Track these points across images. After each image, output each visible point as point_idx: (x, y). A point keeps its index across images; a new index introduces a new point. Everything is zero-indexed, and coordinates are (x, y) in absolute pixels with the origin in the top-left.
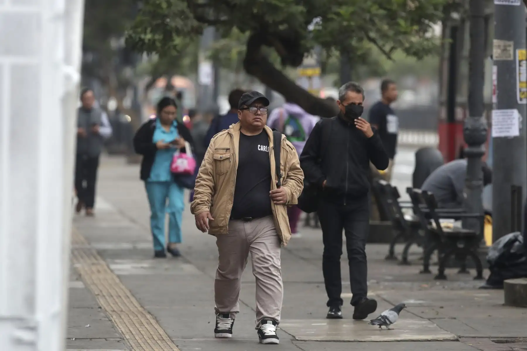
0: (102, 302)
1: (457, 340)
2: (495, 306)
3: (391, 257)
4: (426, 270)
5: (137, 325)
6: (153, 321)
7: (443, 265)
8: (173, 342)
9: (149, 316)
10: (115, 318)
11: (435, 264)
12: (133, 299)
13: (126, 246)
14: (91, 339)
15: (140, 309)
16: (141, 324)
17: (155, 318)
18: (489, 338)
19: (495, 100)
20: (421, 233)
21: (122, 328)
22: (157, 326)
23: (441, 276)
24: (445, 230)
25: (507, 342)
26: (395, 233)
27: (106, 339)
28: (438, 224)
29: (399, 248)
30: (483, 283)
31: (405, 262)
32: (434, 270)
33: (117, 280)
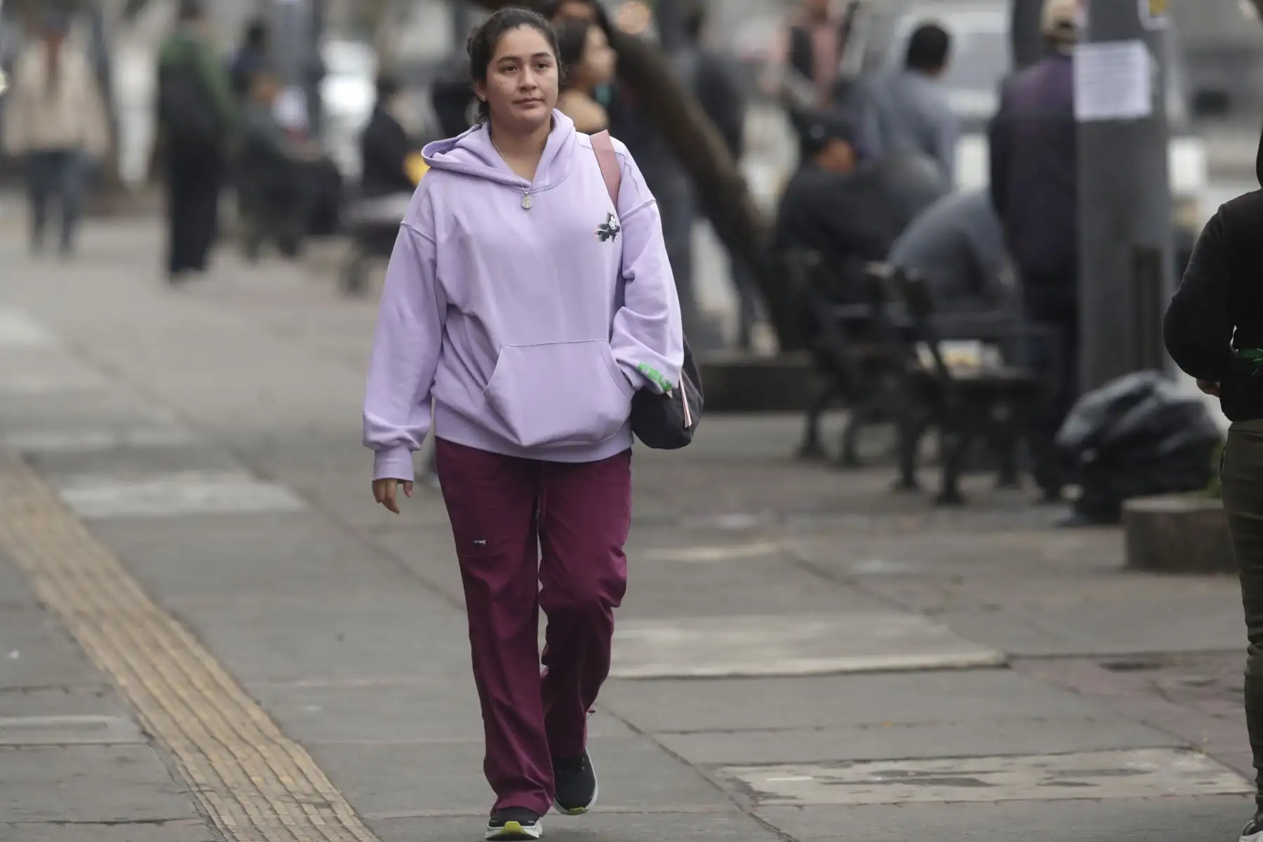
0: (47, 591)
1: (1004, 666)
2: (1101, 572)
3: (811, 449)
4: (908, 482)
5: (147, 650)
6: (186, 638)
7: (953, 465)
8: (245, 691)
9: (175, 626)
10: (84, 633)
11: (932, 463)
12: (129, 583)
13: (98, 439)
14: (25, 690)
15: (150, 607)
16: (157, 647)
17: (193, 630)
18: (1091, 656)
19: (1080, 18)
20: (890, 382)
21: (105, 659)
22: (198, 651)
23: (950, 497)
24: (958, 374)
25: (1139, 667)
26: (817, 385)
27: (66, 691)
28: (938, 357)
29: (834, 424)
30: (1064, 513)
31: (850, 461)
32: (931, 479)
33: (82, 533)
